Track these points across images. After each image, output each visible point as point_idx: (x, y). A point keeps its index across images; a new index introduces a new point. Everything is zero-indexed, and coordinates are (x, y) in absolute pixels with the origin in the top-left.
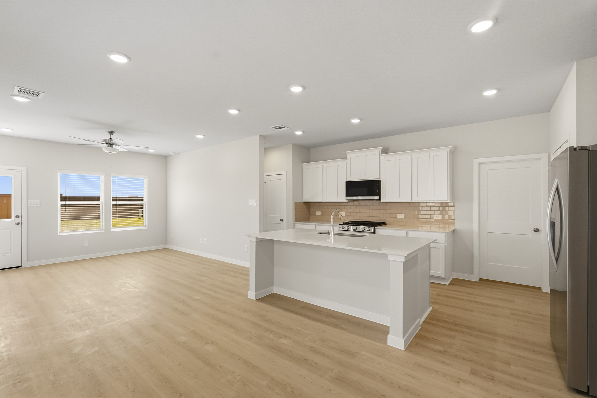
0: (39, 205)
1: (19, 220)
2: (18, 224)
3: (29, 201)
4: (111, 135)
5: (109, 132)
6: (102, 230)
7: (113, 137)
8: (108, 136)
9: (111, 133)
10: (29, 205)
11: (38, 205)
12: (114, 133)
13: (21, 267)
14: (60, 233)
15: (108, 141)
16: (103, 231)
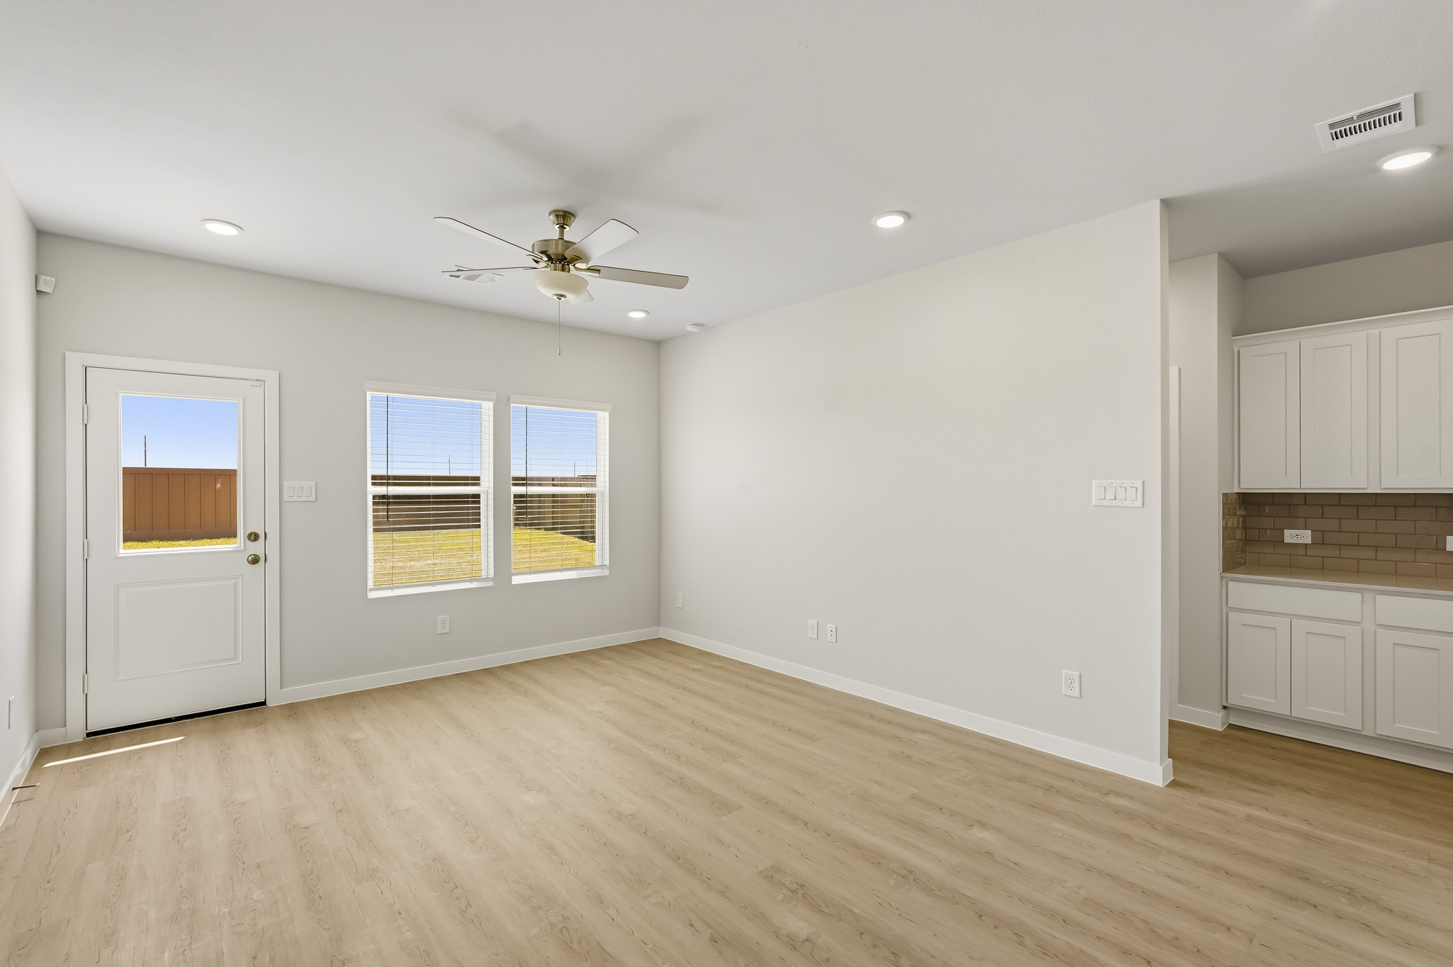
0: (313, 498)
1: (256, 548)
2: (255, 560)
3: (286, 483)
4: (562, 228)
5: (557, 216)
6: (487, 579)
7: (570, 234)
8: (553, 232)
9: (564, 217)
10: (286, 498)
11: (310, 499)
12: (573, 218)
13: (264, 703)
14: (371, 590)
15: (557, 245)
16: (490, 584)
